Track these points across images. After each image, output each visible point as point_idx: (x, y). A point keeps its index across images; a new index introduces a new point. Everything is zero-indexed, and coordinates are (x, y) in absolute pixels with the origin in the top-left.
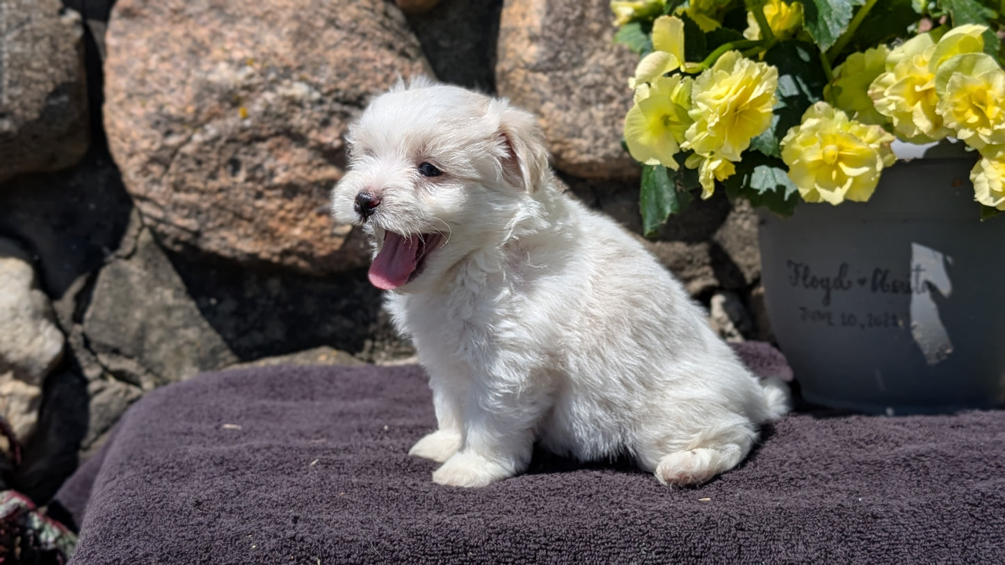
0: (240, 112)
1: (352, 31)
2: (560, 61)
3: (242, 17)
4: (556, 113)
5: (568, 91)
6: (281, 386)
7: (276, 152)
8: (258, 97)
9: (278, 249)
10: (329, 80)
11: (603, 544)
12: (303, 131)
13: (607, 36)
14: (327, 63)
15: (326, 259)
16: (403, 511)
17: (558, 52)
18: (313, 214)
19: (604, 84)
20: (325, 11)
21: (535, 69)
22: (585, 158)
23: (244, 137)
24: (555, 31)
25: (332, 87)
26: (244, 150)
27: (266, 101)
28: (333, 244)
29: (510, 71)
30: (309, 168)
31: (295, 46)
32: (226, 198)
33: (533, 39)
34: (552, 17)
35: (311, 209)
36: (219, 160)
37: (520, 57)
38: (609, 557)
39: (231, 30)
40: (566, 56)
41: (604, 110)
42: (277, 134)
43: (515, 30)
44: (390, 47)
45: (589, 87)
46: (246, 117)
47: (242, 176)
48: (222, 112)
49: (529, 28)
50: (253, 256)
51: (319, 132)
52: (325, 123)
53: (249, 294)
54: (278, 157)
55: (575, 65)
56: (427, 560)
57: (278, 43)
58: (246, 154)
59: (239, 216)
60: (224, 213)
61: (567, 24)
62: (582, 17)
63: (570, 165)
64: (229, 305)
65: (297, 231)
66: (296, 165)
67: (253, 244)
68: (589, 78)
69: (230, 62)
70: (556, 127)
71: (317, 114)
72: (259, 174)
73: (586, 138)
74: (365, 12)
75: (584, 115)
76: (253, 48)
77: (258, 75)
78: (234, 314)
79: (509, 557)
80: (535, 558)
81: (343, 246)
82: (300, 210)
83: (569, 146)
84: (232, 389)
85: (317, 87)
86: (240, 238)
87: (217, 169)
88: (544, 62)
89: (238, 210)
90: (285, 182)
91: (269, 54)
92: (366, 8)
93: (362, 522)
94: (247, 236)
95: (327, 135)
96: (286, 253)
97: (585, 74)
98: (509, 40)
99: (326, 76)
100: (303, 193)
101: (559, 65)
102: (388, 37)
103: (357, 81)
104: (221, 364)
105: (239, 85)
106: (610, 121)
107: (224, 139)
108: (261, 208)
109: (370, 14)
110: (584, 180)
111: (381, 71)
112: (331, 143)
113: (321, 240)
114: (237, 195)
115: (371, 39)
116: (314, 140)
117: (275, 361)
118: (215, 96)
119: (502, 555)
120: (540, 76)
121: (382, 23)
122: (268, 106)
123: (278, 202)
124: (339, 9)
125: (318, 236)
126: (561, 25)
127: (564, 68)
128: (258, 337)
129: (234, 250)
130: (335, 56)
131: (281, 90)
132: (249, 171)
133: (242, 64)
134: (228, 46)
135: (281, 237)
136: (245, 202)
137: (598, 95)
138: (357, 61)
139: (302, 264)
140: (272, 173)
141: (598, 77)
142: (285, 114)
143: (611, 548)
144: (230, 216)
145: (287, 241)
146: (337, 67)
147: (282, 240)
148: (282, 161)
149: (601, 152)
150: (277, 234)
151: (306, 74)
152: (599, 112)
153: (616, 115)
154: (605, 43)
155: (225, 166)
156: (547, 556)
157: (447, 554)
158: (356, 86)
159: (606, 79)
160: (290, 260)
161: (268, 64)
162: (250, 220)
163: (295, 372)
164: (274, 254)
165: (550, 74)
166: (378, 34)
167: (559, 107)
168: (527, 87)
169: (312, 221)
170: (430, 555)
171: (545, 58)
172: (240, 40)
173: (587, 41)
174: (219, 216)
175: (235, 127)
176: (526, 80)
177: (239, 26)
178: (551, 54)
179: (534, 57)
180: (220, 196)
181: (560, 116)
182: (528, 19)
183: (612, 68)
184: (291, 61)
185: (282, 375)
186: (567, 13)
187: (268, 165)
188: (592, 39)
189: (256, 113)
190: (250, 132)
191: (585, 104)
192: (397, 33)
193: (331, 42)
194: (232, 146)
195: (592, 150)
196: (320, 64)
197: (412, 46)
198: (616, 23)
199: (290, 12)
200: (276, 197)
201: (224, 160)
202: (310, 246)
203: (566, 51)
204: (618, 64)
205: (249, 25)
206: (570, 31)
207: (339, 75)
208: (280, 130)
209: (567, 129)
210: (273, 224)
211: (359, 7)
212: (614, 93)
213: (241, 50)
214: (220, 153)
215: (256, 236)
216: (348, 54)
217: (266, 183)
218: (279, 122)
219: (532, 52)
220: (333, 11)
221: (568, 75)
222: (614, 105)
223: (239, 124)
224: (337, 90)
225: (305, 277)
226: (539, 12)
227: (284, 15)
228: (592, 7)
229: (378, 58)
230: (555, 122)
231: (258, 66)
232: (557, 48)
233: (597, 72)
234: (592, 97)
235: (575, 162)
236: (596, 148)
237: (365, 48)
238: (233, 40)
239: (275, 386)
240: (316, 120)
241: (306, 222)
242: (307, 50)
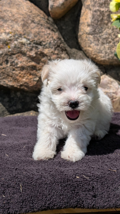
0: (8, 47)
1: (38, 24)
2: (96, 32)
3: (9, 20)
4: (95, 46)
5: (98, 40)
6: (19, 122)
7: (18, 58)
8: (13, 42)
9: (19, 85)
10: (32, 38)
11: (111, 180)
12: (25, 52)
13: (109, 24)
14: (32, 33)
15: (32, 87)
16: (49, 166)
17: (96, 29)
18: (28, 75)
19: (108, 38)
20: (31, 18)
21: (89, 34)
22: (103, 59)
23: (9, 54)
24: (95, 23)
25: (33, 39)
26: (9, 57)
27: (15, 44)
28: (34, 83)
29: (82, 35)
30: (27, 62)
31: (23, 28)
32: (5, 71)
33: (89, 25)
34: (94, 19)
35: (28, 73)
36: (3, 60)
37: (85, 31)
38: (113, 184)
39: (6, 24)
40: (98, 30)
41: (108, 45)
42: (18, 53)
43: (84, 23)
44: (49, 28)
45: (104, 39)
46: (10, 48)
47: (9, 64)
48: (3, 47)
49: (87, 23)
50: (12, 86)
51: (30, 52)
52: (31, 50)
53: (12, 96)
54: (18, 59)
55: (100, 33)
56: (56, 184)
57: (18, 27)
58: (10, 58)
59: (8, 75)
60: (4, 75)
61: (98, 21)
62: (102, 19)
63: (98, 61)
64: (7, 99)
65: (24, 80)
66: (23, 61)
67: (12, 83)
68: (104, 36)
69: (5, 33)
70: (95, 50)
71: (29, 47)
72: (14, 64)
73: (103, 53)
74: (42, 19)
75: (103, 47)
76: (11, 29)
77: (13, 37)
78: (8, 102)
79: (81, 183)
80: (89, 184)
81: (37, 83)
82: (25, 74)
83: (98, 56)
84: (6, 123)
85: (29, 40)
86: (9, 81)
87: (2, 62)
88: (91, 32)
89: (8, 74)
90: (20, 66)
91: (16, 31)
92: (42, 18)
93: (36, 170)
94: (11, 81)
95: (32, 53)
96: (21, 85)
97: (103, 35)
98: (82, 26)
99: (31, 37)
100: (26, 69)
101: (96, 33)
102: (48, 25)
103: (40, 38)
104: (5, 115)
105: (8, 39)
106: (110, 48)
107: (4, 54)
108: (14, 73)
109: (43, 19)
110: (102, 65)
111: (46, 35)
112: (33, 55)
113: (30, 82)
114: (8, 70)
115: (44, 26)
116: (28, 54)
117: (19, 114)
118: (1, 42)
119: (79, 183)
120: (90, 36)
121: (47, 22)
122: (16, 45)
123: (19, 72)
124: (35, 18)
125: (30, 81)
126: (96, 21)
127: (97, 34)
128: (15, 108)
129: (7, 85)
130: (33, 31)
131: (19, 41)
132: (11, 63)
133: (8, 33)
134: (5, 29)
135: (20, 81)
136: (10, 72)
137: (107, 41)
138: (40, 32)
139: (26, 88)
140: (17, 64)
141: (107, 36)
142: (20, 47)
143: (113, 181)
144: (6, 75)
145: (21, 82)
146: (34, 34)
147: (20, 82)
148: (20, 60)
149: (107, 57)
150: (19, 80)
151: (26, 36)
152: (107, 46)
153: (111, 47)
154: (109, 26)
155: (4, 62)
156: (93, 183)
157: (62, 182)
158: (39, 39)
159: (109, 37)
160: (22, 87)
161: (15, 33)
162: (11, 77)
163: (23, 118)
164: (18, 86)
165: (93, 35)
166: (46, 25)
167: (96, 45)
168: (87, 39)
169: (28, 77)
170: (57, 182)
171: (92, 31)
172: (8, 27)
173: (104, 26)
174: (3, 75)
175: (7, 51)
176: (86, 37)
177: (8, 23)
178: (94, 30)
179: (89, 31)
180: (3, 70)
181: (96, 47)
182: (87, 20)
183: (111, 33)
184: (22, 32)
185: (20, 119)
186: (98, 18)
187: (16, 61)
188: (105, 25)
189: (12, 47)
190: (11, 52)
191: (103, 44)
192: (51, 25)
193: (33, 27)
194: (6, 56)
195: (105, 57)
196: (30, 33)
197: (55, 28)
198: (112, 21)
199: (21, 19)
200: (18, 70)
201: (4, 60)
202: (28, 84)
203: (98, 29)
204: (112, 32)
205: (10, 23)
206: (99, 23)
207: (35, 36)
208: (19, 52)
209: (98, 51)
210: (18, 77)
211: (40, 17)
212: (111, 41)
213: (8, 30)
214: (3, 58)
215: (13, 81)
216: (37, 30)
217: (16, 66)
218: (19, 49)
219: (88, 29)
220: (33, 18)
221: (98, 35)
222: (111, 44)
223: (8, 50)
224: (34, 40)
225: (27, 92)
226: (90, 18)
227: (20, 20)
228: (105, 16)
229: (46, 32)
230: (94, 49)
231: (13, 34)
232: (95, 28)
233: (106, 35)
234: (105, 42)
235: (100, 60)
236: (106, 56)
237: (42, 29)
238: (6, 27)
239: (17, 122)
240: (29, 49)
241: (26, 77)
242: (26, 29)
